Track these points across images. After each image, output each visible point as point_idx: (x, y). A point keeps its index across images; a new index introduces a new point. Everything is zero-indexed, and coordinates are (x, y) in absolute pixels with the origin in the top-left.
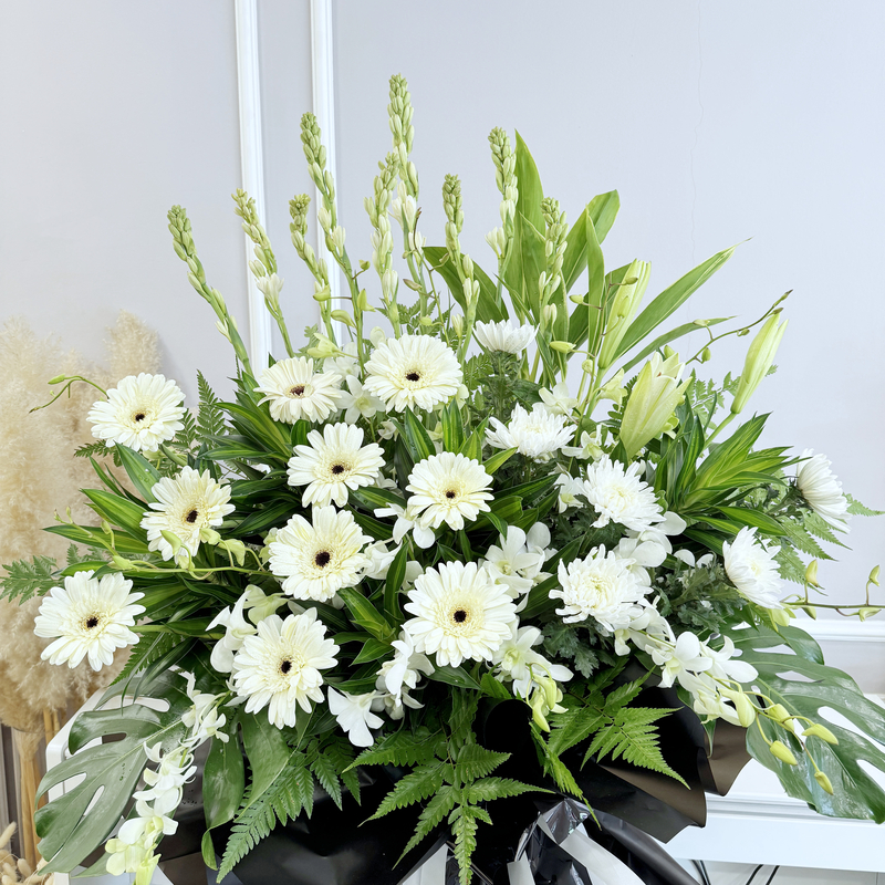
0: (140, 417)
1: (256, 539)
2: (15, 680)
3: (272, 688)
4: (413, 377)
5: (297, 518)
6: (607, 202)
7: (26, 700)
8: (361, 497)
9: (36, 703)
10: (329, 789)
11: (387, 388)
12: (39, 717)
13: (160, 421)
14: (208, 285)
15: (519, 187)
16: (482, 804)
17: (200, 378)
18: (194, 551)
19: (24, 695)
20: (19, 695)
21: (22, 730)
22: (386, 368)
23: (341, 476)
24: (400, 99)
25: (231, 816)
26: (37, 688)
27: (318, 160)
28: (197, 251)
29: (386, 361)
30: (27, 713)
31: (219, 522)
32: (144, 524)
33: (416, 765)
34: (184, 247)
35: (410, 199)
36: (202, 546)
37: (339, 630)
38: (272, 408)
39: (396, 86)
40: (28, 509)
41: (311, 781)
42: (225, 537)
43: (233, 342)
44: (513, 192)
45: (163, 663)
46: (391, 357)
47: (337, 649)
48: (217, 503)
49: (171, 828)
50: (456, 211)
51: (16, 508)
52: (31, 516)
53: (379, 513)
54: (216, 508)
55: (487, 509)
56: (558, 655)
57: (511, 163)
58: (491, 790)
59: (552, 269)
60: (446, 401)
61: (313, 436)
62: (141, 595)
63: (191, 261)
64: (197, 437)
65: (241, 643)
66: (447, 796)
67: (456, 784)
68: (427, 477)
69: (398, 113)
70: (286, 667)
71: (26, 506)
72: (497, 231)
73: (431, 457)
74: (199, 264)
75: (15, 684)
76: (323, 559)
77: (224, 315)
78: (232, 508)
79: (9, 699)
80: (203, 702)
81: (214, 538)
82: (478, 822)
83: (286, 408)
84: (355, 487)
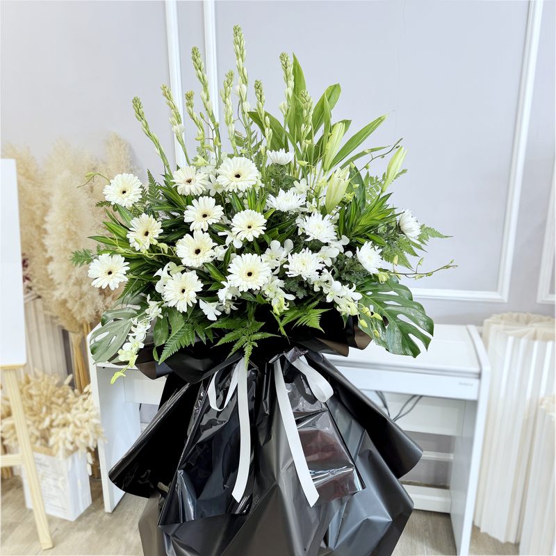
0: (124, 192)
1: (172, 244)
2: (70, 308)
3: (178, 298)
4: (238, 176)
5: (187, 235)
6: (334, 90)
7: (75, 318)
8: (214, 227)
9: (81, 319)
10: (201, 337)
11: (227, 182)
12: (81, 327)
13: (133, 194)
14: (151, 132)
15: (294, 81)
16: (255, 341)
17: (149, 172)
18: (148, 247)
19: (75, 316)
20: (72, 316)
21: (74, 332)
22: (226, 172)
23: (206, 219)
24: (238, 38)
25: (164, 343)
26: (80, 312)
27: (200, 69)
28: (145, 117)
29: (226, 169)
30: (76, 325)
31: (157, 236)
32: (128, 236)
33: (234, 329)
34: (140, 115)
35: (244, 86)
36: (151, 246)
37: (206, 280)
38: (178, 189)
39: (236, 31)
40: (74, 230)
41: (194, 334)
42: (159, 242)
43: (162, 157)
44: (292, 83)
45: (138, 292)
46: (228, 167)
47: (202, 285)
48: (156, 229)
49: (142, 346)
50: (261, 96)
51: (69, 229)
52: (75, 233)
53: (220, 234)
54: (156, 230)
55: (263, 233)
56: (289, 290)
57: (290, 69)
58: (259, 336)
59: (307, 123)
60: (251, 187)
61: (194, 202)
62: (128, 263)
63: (143, 122)
64: (148, 199)
65: (166, 282)
66: (244, 339)
67: (247, 335)
68: (240, 220)
69: (238, 44)
70: (183, 291)
71: (73, 228)
72: (284, 103)
73: (242, 211)
74: (146, 123)
75: (70, 311)
76: (198, 252)
77: (158, 145)
78: (162, 231)
79: (67, 318)
80: (153, 304)
81: (155, 242)
82: (253, 346)
83: (184, 189)
84: (211, 224)
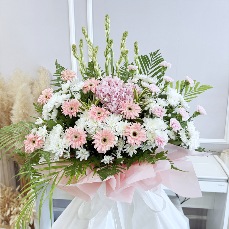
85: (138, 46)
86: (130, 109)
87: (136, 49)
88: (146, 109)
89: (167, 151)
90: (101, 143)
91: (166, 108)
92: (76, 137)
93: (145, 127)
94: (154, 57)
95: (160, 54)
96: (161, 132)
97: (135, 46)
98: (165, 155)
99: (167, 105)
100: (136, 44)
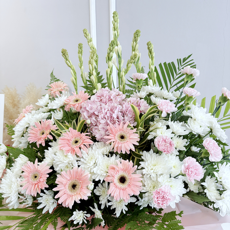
85: (152, 47)
86: (122, 137)
87: (150, 52)
88: (149, 138)
89: (182, 212)
90: (68, 190)
91: (185, 137)
92: (36, 177)
93: (143, 168)
94: (182, 64)
95: (193, 60)
96: (169, 180)
97: (149, 48)
98: (178, 218)
99: (187, 133)
100: (148, 44)
